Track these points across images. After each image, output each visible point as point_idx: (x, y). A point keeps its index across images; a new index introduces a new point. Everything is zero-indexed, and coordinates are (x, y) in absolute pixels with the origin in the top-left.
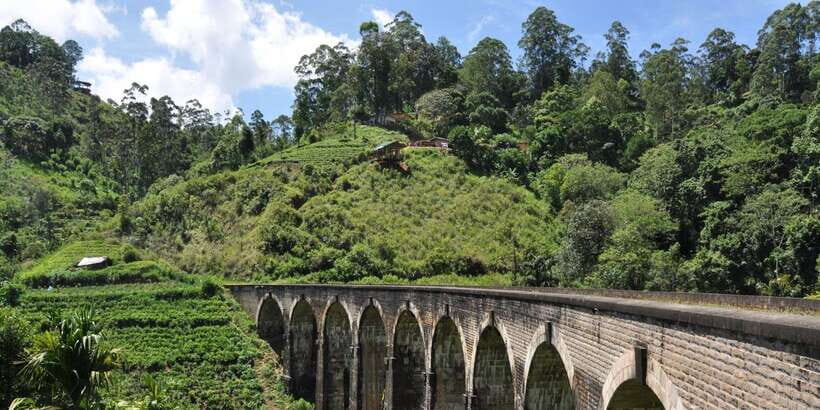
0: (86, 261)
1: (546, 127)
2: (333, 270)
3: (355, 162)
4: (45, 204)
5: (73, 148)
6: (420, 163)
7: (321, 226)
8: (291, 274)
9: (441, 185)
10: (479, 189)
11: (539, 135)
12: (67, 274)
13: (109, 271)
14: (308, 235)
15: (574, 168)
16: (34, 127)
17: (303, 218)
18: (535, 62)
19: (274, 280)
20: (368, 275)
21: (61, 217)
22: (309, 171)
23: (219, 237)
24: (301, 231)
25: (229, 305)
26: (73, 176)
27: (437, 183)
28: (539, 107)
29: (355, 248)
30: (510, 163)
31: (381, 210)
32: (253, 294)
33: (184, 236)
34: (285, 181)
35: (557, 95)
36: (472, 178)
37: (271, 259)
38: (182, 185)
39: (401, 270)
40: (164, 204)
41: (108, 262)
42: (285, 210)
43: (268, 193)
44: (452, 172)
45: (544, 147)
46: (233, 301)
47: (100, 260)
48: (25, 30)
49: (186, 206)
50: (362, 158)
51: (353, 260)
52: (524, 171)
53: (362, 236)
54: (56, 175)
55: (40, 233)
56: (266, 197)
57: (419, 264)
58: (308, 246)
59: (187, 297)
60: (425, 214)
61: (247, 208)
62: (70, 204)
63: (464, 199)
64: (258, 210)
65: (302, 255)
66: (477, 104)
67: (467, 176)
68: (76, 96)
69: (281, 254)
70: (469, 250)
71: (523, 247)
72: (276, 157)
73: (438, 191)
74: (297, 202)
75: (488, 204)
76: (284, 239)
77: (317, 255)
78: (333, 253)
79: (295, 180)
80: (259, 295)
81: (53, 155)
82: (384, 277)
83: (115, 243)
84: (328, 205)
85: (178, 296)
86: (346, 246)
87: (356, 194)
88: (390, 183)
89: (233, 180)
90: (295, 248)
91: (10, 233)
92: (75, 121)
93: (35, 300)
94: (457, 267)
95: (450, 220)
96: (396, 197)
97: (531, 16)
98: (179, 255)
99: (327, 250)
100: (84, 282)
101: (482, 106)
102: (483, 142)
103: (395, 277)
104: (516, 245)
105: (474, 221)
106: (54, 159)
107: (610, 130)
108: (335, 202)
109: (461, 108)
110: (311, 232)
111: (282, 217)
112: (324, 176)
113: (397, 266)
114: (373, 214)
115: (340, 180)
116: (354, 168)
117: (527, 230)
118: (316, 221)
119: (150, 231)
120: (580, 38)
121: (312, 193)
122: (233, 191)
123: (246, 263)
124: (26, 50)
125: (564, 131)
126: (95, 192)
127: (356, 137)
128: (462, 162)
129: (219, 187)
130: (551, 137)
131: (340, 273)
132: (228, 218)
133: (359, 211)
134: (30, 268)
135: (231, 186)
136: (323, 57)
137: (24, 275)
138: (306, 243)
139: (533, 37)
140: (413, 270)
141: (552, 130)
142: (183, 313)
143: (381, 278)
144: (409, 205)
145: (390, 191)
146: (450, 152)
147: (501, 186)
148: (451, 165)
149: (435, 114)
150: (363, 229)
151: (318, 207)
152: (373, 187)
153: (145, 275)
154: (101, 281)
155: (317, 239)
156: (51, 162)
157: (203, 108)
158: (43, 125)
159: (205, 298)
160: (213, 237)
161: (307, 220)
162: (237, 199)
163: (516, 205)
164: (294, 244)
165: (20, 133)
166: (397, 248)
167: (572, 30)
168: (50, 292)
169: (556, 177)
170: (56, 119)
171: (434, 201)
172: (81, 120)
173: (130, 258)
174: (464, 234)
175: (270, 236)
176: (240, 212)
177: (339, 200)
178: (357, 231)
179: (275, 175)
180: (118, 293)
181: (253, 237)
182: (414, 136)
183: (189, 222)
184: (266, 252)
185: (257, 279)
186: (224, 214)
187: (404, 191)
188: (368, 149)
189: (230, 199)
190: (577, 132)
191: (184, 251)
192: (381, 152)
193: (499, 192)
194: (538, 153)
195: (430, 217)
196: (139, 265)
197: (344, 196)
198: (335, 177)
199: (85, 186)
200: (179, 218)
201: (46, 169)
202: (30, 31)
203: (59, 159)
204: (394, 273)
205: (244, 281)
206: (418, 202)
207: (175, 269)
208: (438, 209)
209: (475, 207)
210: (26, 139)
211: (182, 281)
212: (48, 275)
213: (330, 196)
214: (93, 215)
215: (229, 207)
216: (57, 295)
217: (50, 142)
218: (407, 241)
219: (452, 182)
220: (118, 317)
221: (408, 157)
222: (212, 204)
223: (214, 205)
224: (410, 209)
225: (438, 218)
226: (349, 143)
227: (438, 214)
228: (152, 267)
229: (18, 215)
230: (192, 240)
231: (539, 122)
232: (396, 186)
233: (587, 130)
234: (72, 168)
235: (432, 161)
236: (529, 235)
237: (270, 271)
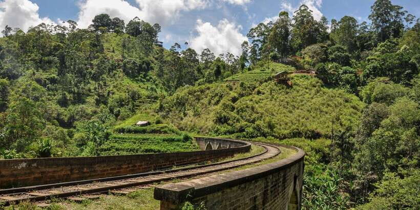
0: (140, 123)
1: (372, 62)
2: (244, 133)
3: (266, 81)
4: (134, 96)
5: (150, 72)
6: (298, 82)
7: (243, 111)
8: (225, 133)
9: (307, 93)
10: (327, 95)
11: (368, 67)
12: (132, 128)
13: (148, 128)
14: (236, 115)
15: (379, 85)
16: (134, 63)
17: (236, 107)
18: (378, 27)
19: (217, 136)
20: (260, 136)
21: (140, 102)
22: (242, 85)
23: (199, 114)
24: (234, 114)
25: (194, 146)
26: (149, 85)
27: (305, 92)
28: (376, 51)
29: (257, 122)
30: (348, 82)
31: (273, 105)
32: (204, 141)
33: (184, 113)
34: (231, 89)
35: (386, 44)
36: (326, 90)
37: (218, 126)
38: (186, 91)
39: (276, 134)
40: (178, 99)
41: (149, 124)
42: (227, 103)
43: (222, 95)
44: (314, 86)
45: (370, 73)
46: (197, 144)
47: (146, 122)
48: (139, 21)
49: (187, 100)
50: (270, 79)
51: (254, 128)
52: (354, 86)
53: (261, 117)
54: (141, 84)
55: (130, 109)
56: (221, 97)
57: (286, 132)
58: (235, 121)
59: (176, 141)
60: (295, 107)
61: (213, 102)
62: (144, 97)
63: (318, 100)
64: (217, 103)
65: (232, 125)
66: (334, 51)
67: (322, 88)
68: (156, 48)
69: (223, 124)
70: (313, 126)
71: (345, 126)
72: (230, 78)
73: (305, 96)
74: (234, 100)
75: (330, 103)
76: (225, 117)
77: (238, 125)
78: (246, 125)
79: (235, 89)
80: (206, 142)
81: (141, 75)
82: (268, 137)
83: (153, 115)
84: (248, 102)
85: (173, 140)
86: (253, 121)
87: (262, 96)
88: (280, 91)
89: (208, 88)
90: (229, 122)
91: (118, 109)
92: (154, 59)
93: (115, 138)
94: (306, 135)
95: (308, 111)
96: (282, 99)
97: (376, 3)
98: (181, 122)
99: (243, 123)
100: (136, 132)
101: (336, 52)
102: (333, 71)
103: (273, 138)
104: (341, 124)
105: (321, 111)
106: (141, 77)
108: (252, 100)
109: (326, 53)
110: (238, 114)
111: (225, 106)
112: (249, 88)
113: (275, 132)
114: (269, 106)
115: (256, 90)
116: (264, 84)
117: (349, 117)
118: (241, 109)
119: (171, 111)
120: (407, 12)
121: (242, 95)
122: (208, 94)
123: (207, 128)
124: (138, 29)
125: (383, 64)
126: (156, 91)
127: (269, 68)
128: (320, 81)
129: (202, 91)
130: (375, 68)
131: (247, 134)
132: (204, 106)
133: (262, 105)
134: (120, 124)
135: (207, 91)
136: (261, 29)
137: (117, 127)
138: (234, 119)
139: (377, 13)
140: (282, 134)
141: (376, 64)
142: (173, 148)
143: (266, 138)
144: (287, 103)
145: (280, 96)
146: (315, 76)
147: (340, 94)
148: (314, 83)
149: (313, 57)
150: (262, 114)
151: (244, 103)
152: (271, 93)
153: (162, 130)
154: (144, 132)
155: (240, 118)
156: (140, 78)
157: (211, 53)
158: (138, 61)
159: (184, 142)
160: (197, 115)
161: (237, 108)
162: (209, 97)
163: (346, 104)
164: (229, 119)
165: (128, 66)
166: (277, 124)
167: (402, 8)
168: (121, 135)
169: (370, 90)
170: (146, 59)
171: (302, 101)
172: (156, 59)
173: (158, 122)
174: (314, 118)
175: (218, 115)
176: (210, 103)
177: (253, 99)
178: (260, 115)
179: (227, 86)
180: (148, 137)
181: (212, 116)
182: (299, 68)
183: (187, 107)
184: (216, 123)
185: (210, 135)
186: (203, 104)
187: (287, 96)
188: (274, 74)
189: (206, 97)
190: (390, 65)
191: (184, 120)
192: (278, 76)
193: (338, 97)
194: (367, 76)
195: (298, 109)
196: (160, 125)
197: (256, 97)
198: (255, 88)
199: (152, 89)
200: (184, 105)
201: (137, 81)
202: (141, 21)
203: (143, 76)
204: (273, 136)
205: (204, 135)
206: (293, 101)
207: (175, 128)
208: (303, 105)
209: (323, 104)
210: (131, 68)
211: (177, 134)
212: (124, 128)
213: (250, 97)
214: (154, 102)
215: (205, 101)
216: (123, 136)
217: (140, 69)
218: (283, 120)
219: (313, 91)
220: (146, 148)
221: (292, 78)
222: (198, 99)
223: (199, 100)
224: (288, 105)
225: (302, 109)
226: (265, 72)
227: (303, 108)
228: (166, 127)
229: (123, 101)
230: (188, 116)
231: (369, 60)
232: (283, 93)
233: (396, 63)
234: (148, 80)
235: (304, 81)
236: (350, 120)
237: (216, 132)
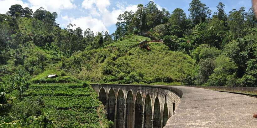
0: (50, 76)
1: (196, 36)
2: (124, 80)
3: (133, 47)
4: (43, 59)
5: (52, 43)
6: (154, 47)
7: (121, 66)
8: (111, 81)
9: (160, 54)
10: (172, 55)
11: (193, 38)
12: (45, 80)
13: (57, 79)
14: (117, 69)
15: (204, 48)
16: (41, 37)
17: (116, 64)
18: (194, 16)
19: (105, 83)
20: (135, 82)
21: (47, 63)
22: (119, 49)
23: (90, 69)
24: (115, 68)
25: (91, 90)
26: (51, 51)
27: (159, 53)
28: (195, 30)
29: (131, 73)
30: (183, 47)
31: (140, 62)
32: (98, 87)
33: (80, 69)
34: (111, 52)
35: (200, 25)
36: (171, 52)
37: (105, 76)
38: (80, 54)
39: (145, 80)
40: (75, 59)
41: (56, 76)
42: (110, 61)
43: (106, 56)
44: (164, 50)
45: (195, 42)
46: (92, 89)
47: (54, 75)
48: (43, 10)
49: (81, 60)
50: (136, 45)
51: (130, 77)
52: (188, 50)
53: (134, 69)
54: (47, 51)
55: (40, 67)
56: (105, 57)
57: (151, 79)
58: (117, 72)
59: (78, 87)
60: (154, 63)
61: (99, 61)
62: (50, 59)
63: (167, 58)
64: (103, 61)
65: (115, 75)
66: (173, 29)
67: (169, 51)
68: (55, 28)
69: (108, 75)
70: (168, 74)
71: (186, 74)
72: (109, 45)
73: (159, 56)
74: (114, 59)
75: (175, 60)
76: (109, 70)
77: (119, 75)
78: (124, 75)
79: (114, 52)
80: (100, 87)
81: (46, 45)
82: (140, 83)
83: (59, 70)
84: (124, 60)
85: (75, 87)
86: (129, 73)
87: (132, 57)
88: (144, 53)
89: (96, 52)
90: (113, 73)
91: (32, 67)
92: (54, 35)
93: (33, 87)
94: (164, 80)
95: (162, 65)
96: (145, 58)
97: (192, 1)
98: (79, 75)
99: (122, 74)
100: (48, 82)
101: (174, 29)
102: (174, 40)
103: (143, 83)
104: (184, 73)
105: (171, 65)
106: (47, 46)
107: (217, 36)
108: (126, 59)
109: (168, 30)
110: (118, 68)
111: (109, 63)
112: (123, 51)
114: (138, 63)
115: (128, 52)
116: (133, 48)
117: (188, 68)
118: (120, 65)
119: (70, 67)
120: (208, 8)
121: (119, 56)
122: (96, 55)
123: (98, 77)
124: (42, 15)
125: (202, 37)
126: (57, 55)
127: (134, 39)
128: (167, 47)
129: (92, 54)
130: (197, 39)
131: (126, 81)
132: (94, 64)
133: (133, 62)
134: (35, 77)
135: (95, 54)
136: (126, 15)
137: (33, 79)
138: (116, 72)
139: (193, 8)
140: (149, 80)
141: (198, 36)
142: (76, 92)
143: (139, 83)
144: (149, 60)
145: (144, 56)
146: (164, 44)
147: (180, 54)
148: (164, 47)
149: (160, 32)
150: (134, 68)
151: (121, 61)
152: (138, 54)
153: (67, 80)
154: (54, 82)
155: (120, 71)
156: (46, 47)
157: (91, 31)
158: (44, 36)
159: (84, 88)
160: (89, 69)
161: (117, 64)
162: (97, 58)
163: (185, 60)
164: (112, 72)
165: (37, 38)
166: (145, 74)
167: (206, 5)
168: (38, 84)
169: (198, 51)
170: (49, 34)
171: (158, 59)
172: (56, 35)
173: (63, 75)
174: (167, 69)
175: (105, 69)
176: (97, 62)
177: (127, 58)
178: (132, 68)
179: (108, 50)
180: (58, 85)
181: (100, 70)
182: (153, 39)
183: (82, 64)
184: (104, 74)
185: (101, 82)
186: (93, 62)
187: (148, 56)
188: (138, 43)
189: (94, 58)
190: (206, 37)
191: (80, 73)
192: (141, 44)
193: (179, 56)
194: (193, 44)
195: (156, 64)
196: (65, 77)
197: (129, 57)
198: (127, 51)
199: (54, 54)
200: (79, 63)
201: (44, 49)
202: (44, 10)
203: (48, 46)
204: (143, 81)
205: (96, 83)
206: (152, 59)
207: (76, 78)
208: (159, 61)
209: (171, 61)
210: (39, 40)
211: (77, 82)
212: (39, 80)
213: (125, 57)
214: (56, 62)
215: (94, 60)
216: (40, 85)
217: (46, 41)
218: (148, 71)
219: (164, 53)
220: (57, 93)
221: (150, 45)
222: (89, 59)
223: (90, 60)
224: (149, 61)
225: (159, 64)
226: (132, 41)
227: (159, 63)
228: (69, 78)
229: (35, 62)
230: (83, 70)
231: (193, 34)
232: (146, 54)
233: (209, 36)
234: (51, 48)
235: (157, 47)
236: (188, 70)
237: (104, 80)
